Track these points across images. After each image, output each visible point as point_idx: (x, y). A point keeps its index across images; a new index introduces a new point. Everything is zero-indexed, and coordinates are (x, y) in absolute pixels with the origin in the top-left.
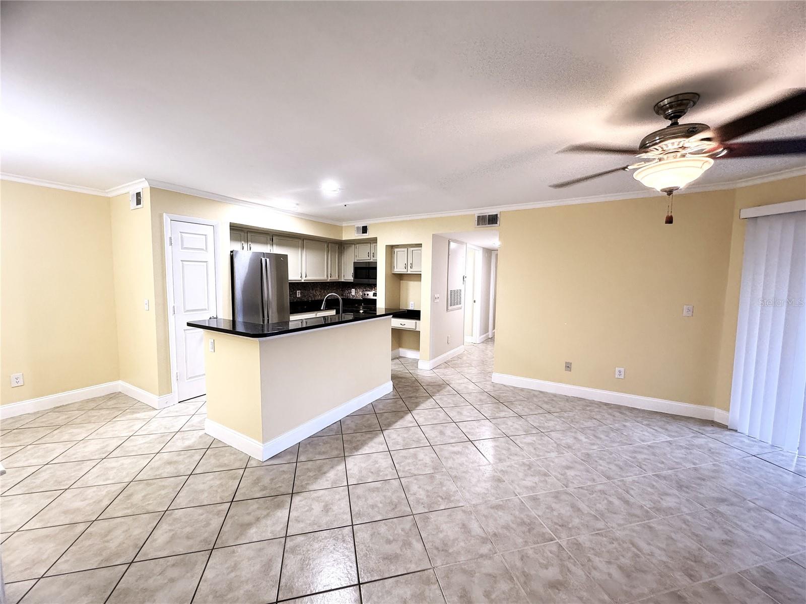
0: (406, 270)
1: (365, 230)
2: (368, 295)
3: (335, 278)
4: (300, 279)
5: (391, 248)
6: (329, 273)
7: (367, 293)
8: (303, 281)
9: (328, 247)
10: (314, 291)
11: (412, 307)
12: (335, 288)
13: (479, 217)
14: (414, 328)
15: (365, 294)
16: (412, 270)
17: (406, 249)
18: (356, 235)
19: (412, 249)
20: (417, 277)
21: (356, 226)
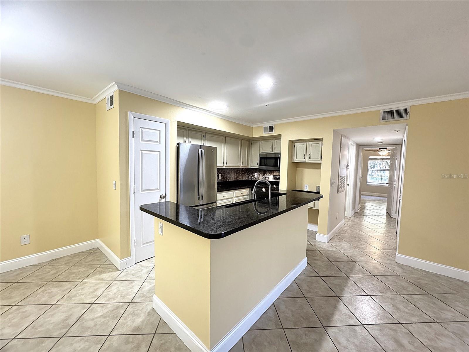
0: (304, 160)
1: (271, 129)
2: (268, 178)
3: (245, 165)
4: (223, 166)
5: (292, 143)
6: (242, 162)
7: (267, 176)
8: (224, 167)
9: (241, 142)
10: (230, 175)
11: (306, 188)
12: (243, 173)
13: (384, 113)
14: (313, 206)
15: (266, 178)
16: (310, 160)
17: (305, 143)
18: (264, 133)
19: (310, 143)
20: (317, 165)
21: (264, 126)
